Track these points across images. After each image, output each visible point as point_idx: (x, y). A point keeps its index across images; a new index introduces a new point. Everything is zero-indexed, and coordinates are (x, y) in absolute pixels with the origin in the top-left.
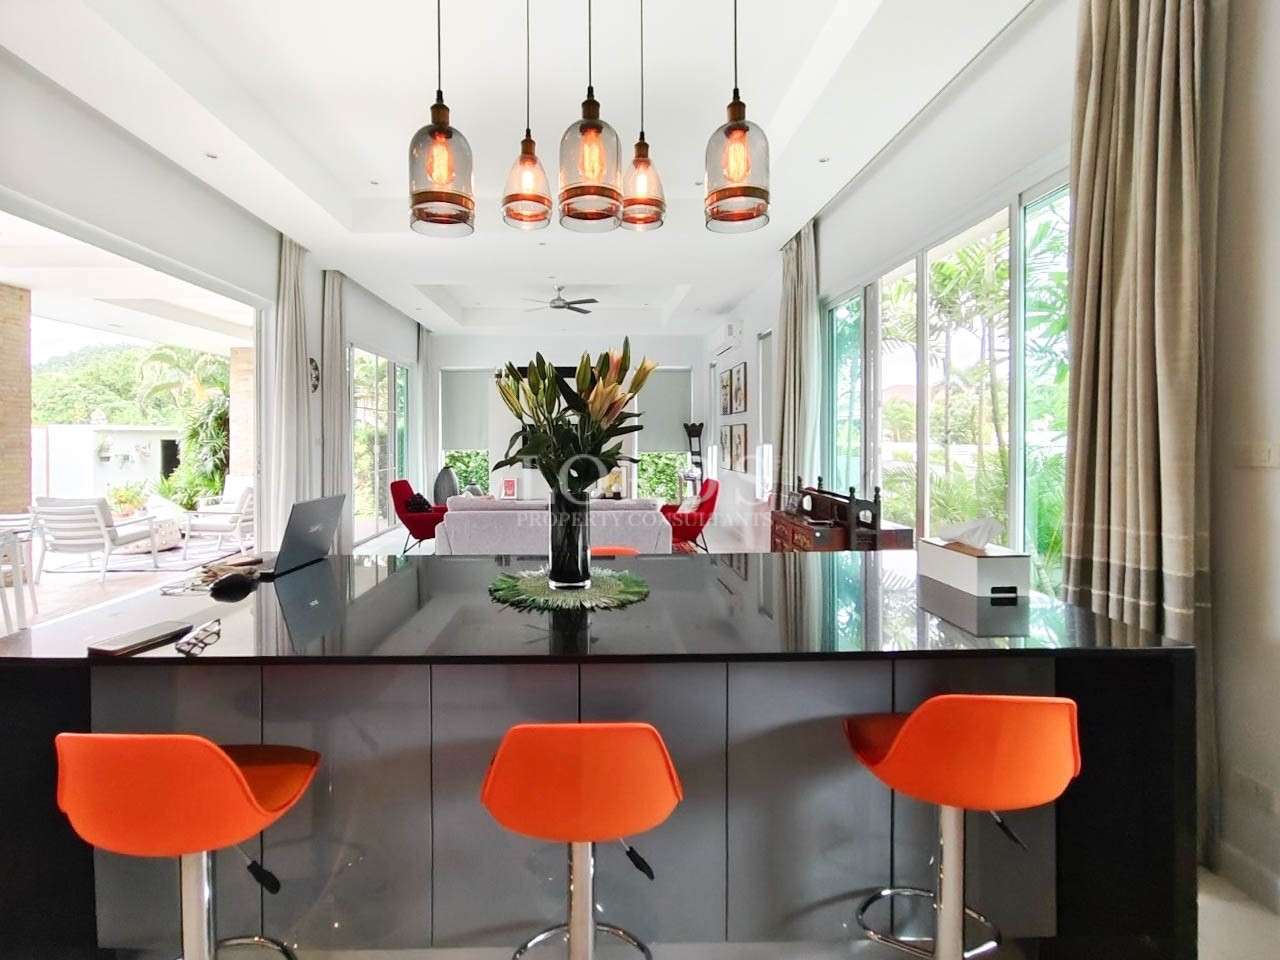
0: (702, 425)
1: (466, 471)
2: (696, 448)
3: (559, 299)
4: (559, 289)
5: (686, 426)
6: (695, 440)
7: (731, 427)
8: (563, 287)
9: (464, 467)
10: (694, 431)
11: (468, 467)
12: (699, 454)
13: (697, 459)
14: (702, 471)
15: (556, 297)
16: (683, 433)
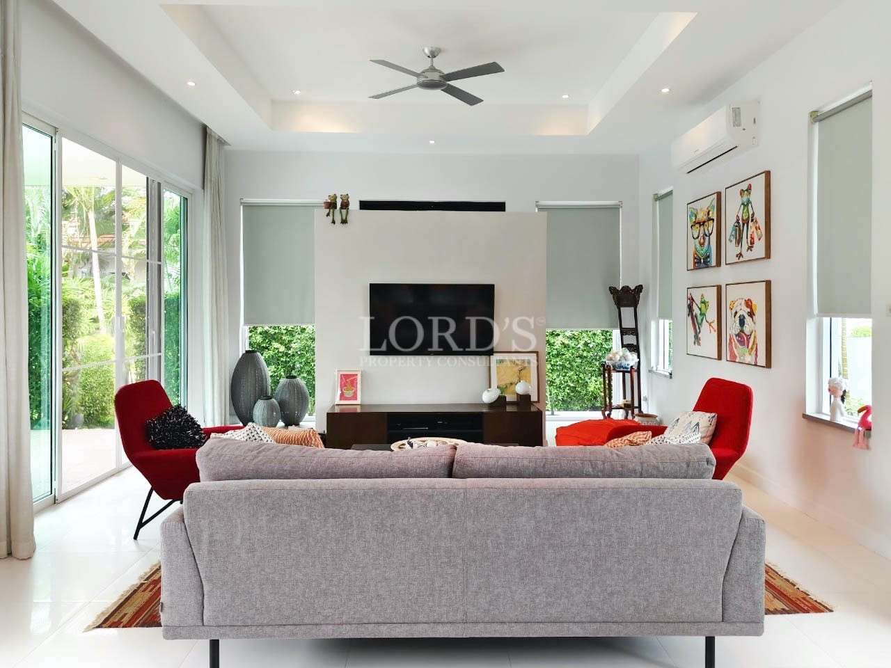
0: (639, 288)
1: (287, 355)
2: (628, 323)
3: (433, 69)
4: (433, 55)
5: (613, 290)
6: (627, 312)
7: (719, 288)
8: (439, 51)
9: (282, 349)
10: (627, 297)
11: (289, 348)
12: (635, 332)
13: (630, 339)
14: (639, 357)
15: (427, 66)
16: (607, 302)
